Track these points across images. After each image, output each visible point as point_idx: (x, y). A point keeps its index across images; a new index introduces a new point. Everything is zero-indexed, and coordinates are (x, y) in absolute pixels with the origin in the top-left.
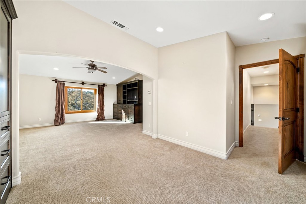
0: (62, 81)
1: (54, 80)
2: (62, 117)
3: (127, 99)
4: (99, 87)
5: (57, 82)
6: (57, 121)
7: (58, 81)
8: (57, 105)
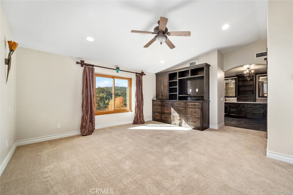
0: (90, 65)
1: (80, 62)
2: (92, 121)
3: (178, 93)
4: (136, 76)
5: (84, 66)
6: (85, 127)
7: (86, 64)
8: (85, 103)
